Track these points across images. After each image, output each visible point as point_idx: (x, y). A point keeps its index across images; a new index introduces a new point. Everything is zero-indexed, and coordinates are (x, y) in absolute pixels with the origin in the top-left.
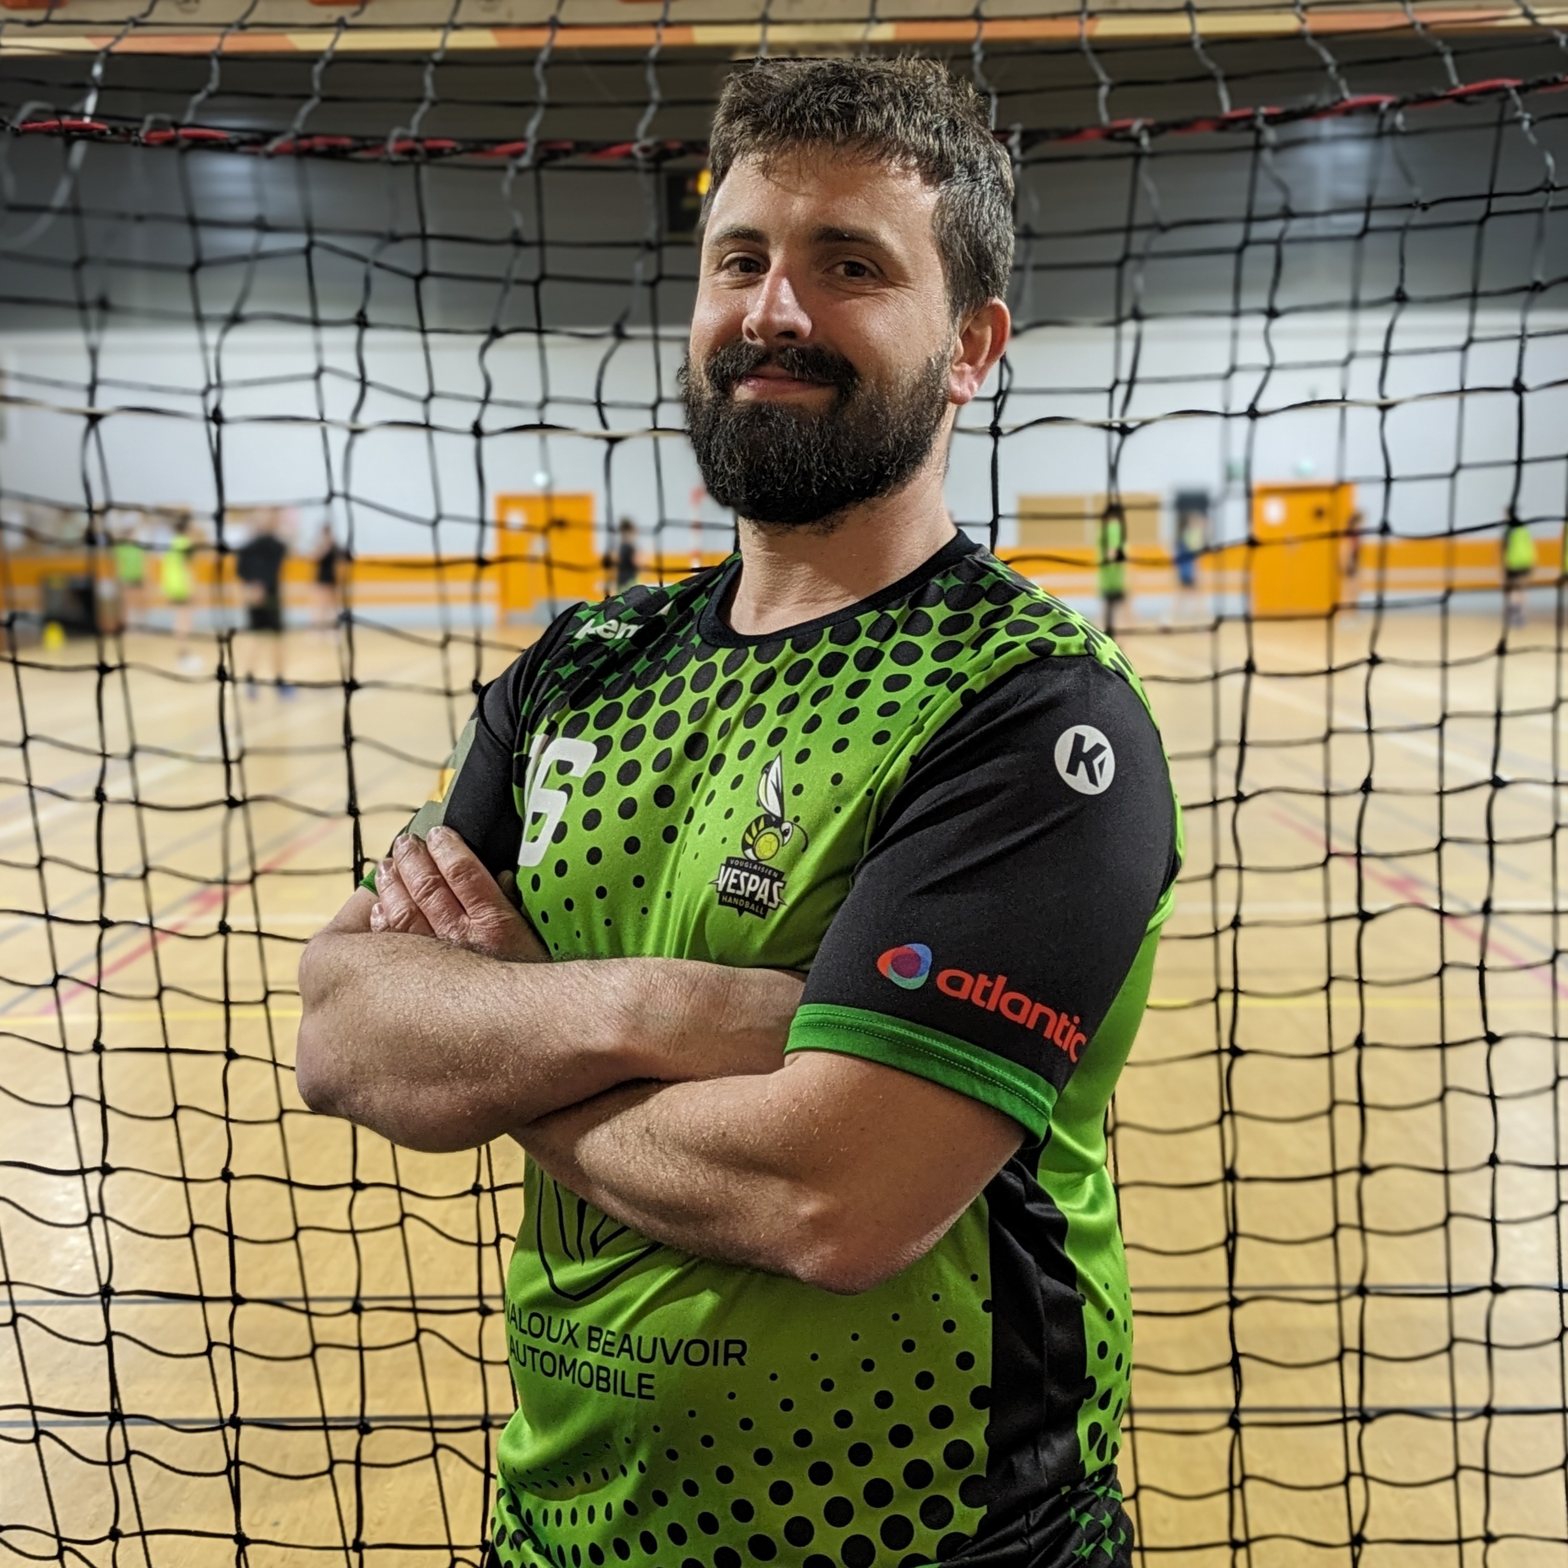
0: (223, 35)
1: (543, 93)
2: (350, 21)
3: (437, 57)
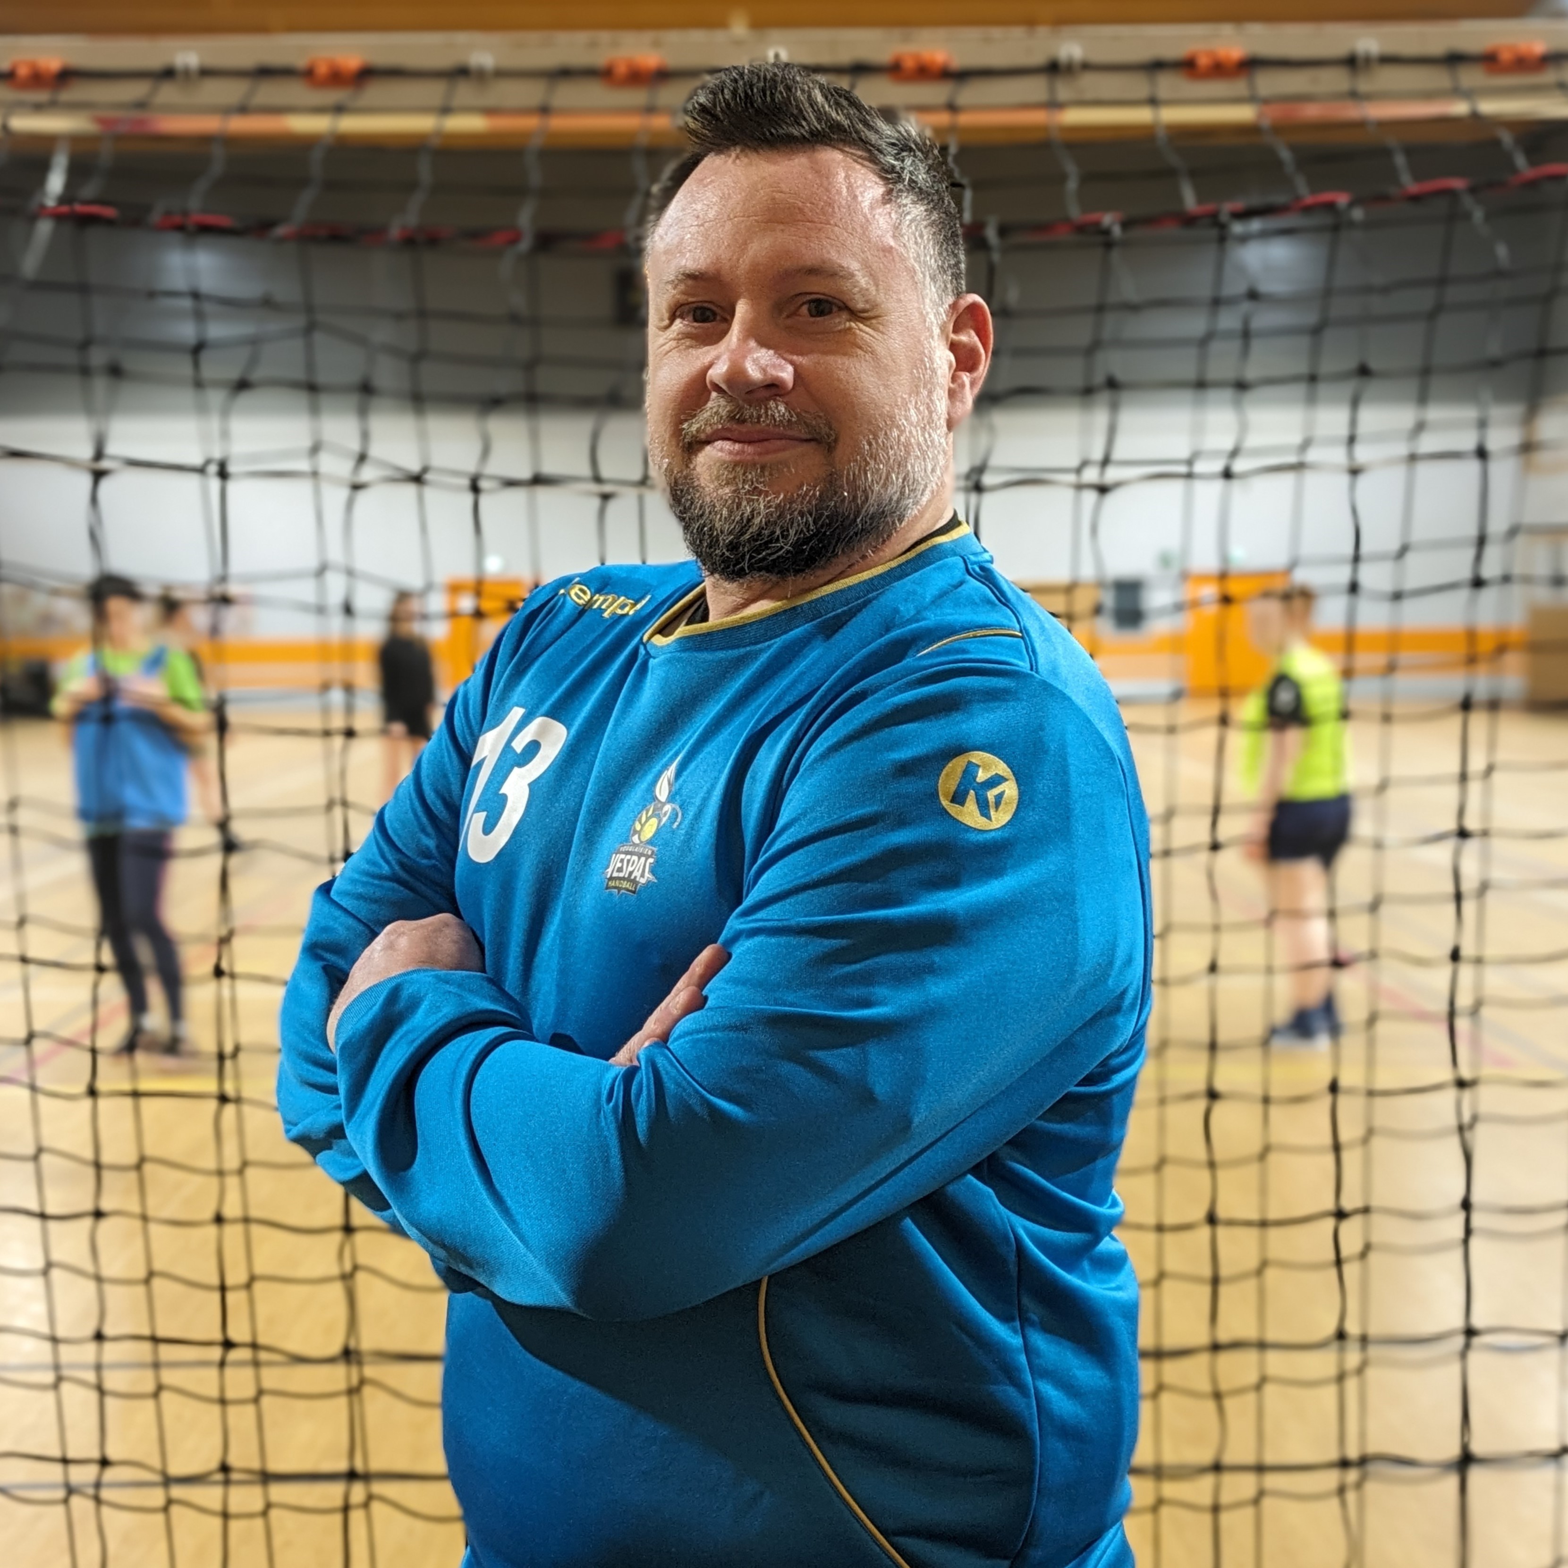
1: (536, 179)
2: (349, 105)
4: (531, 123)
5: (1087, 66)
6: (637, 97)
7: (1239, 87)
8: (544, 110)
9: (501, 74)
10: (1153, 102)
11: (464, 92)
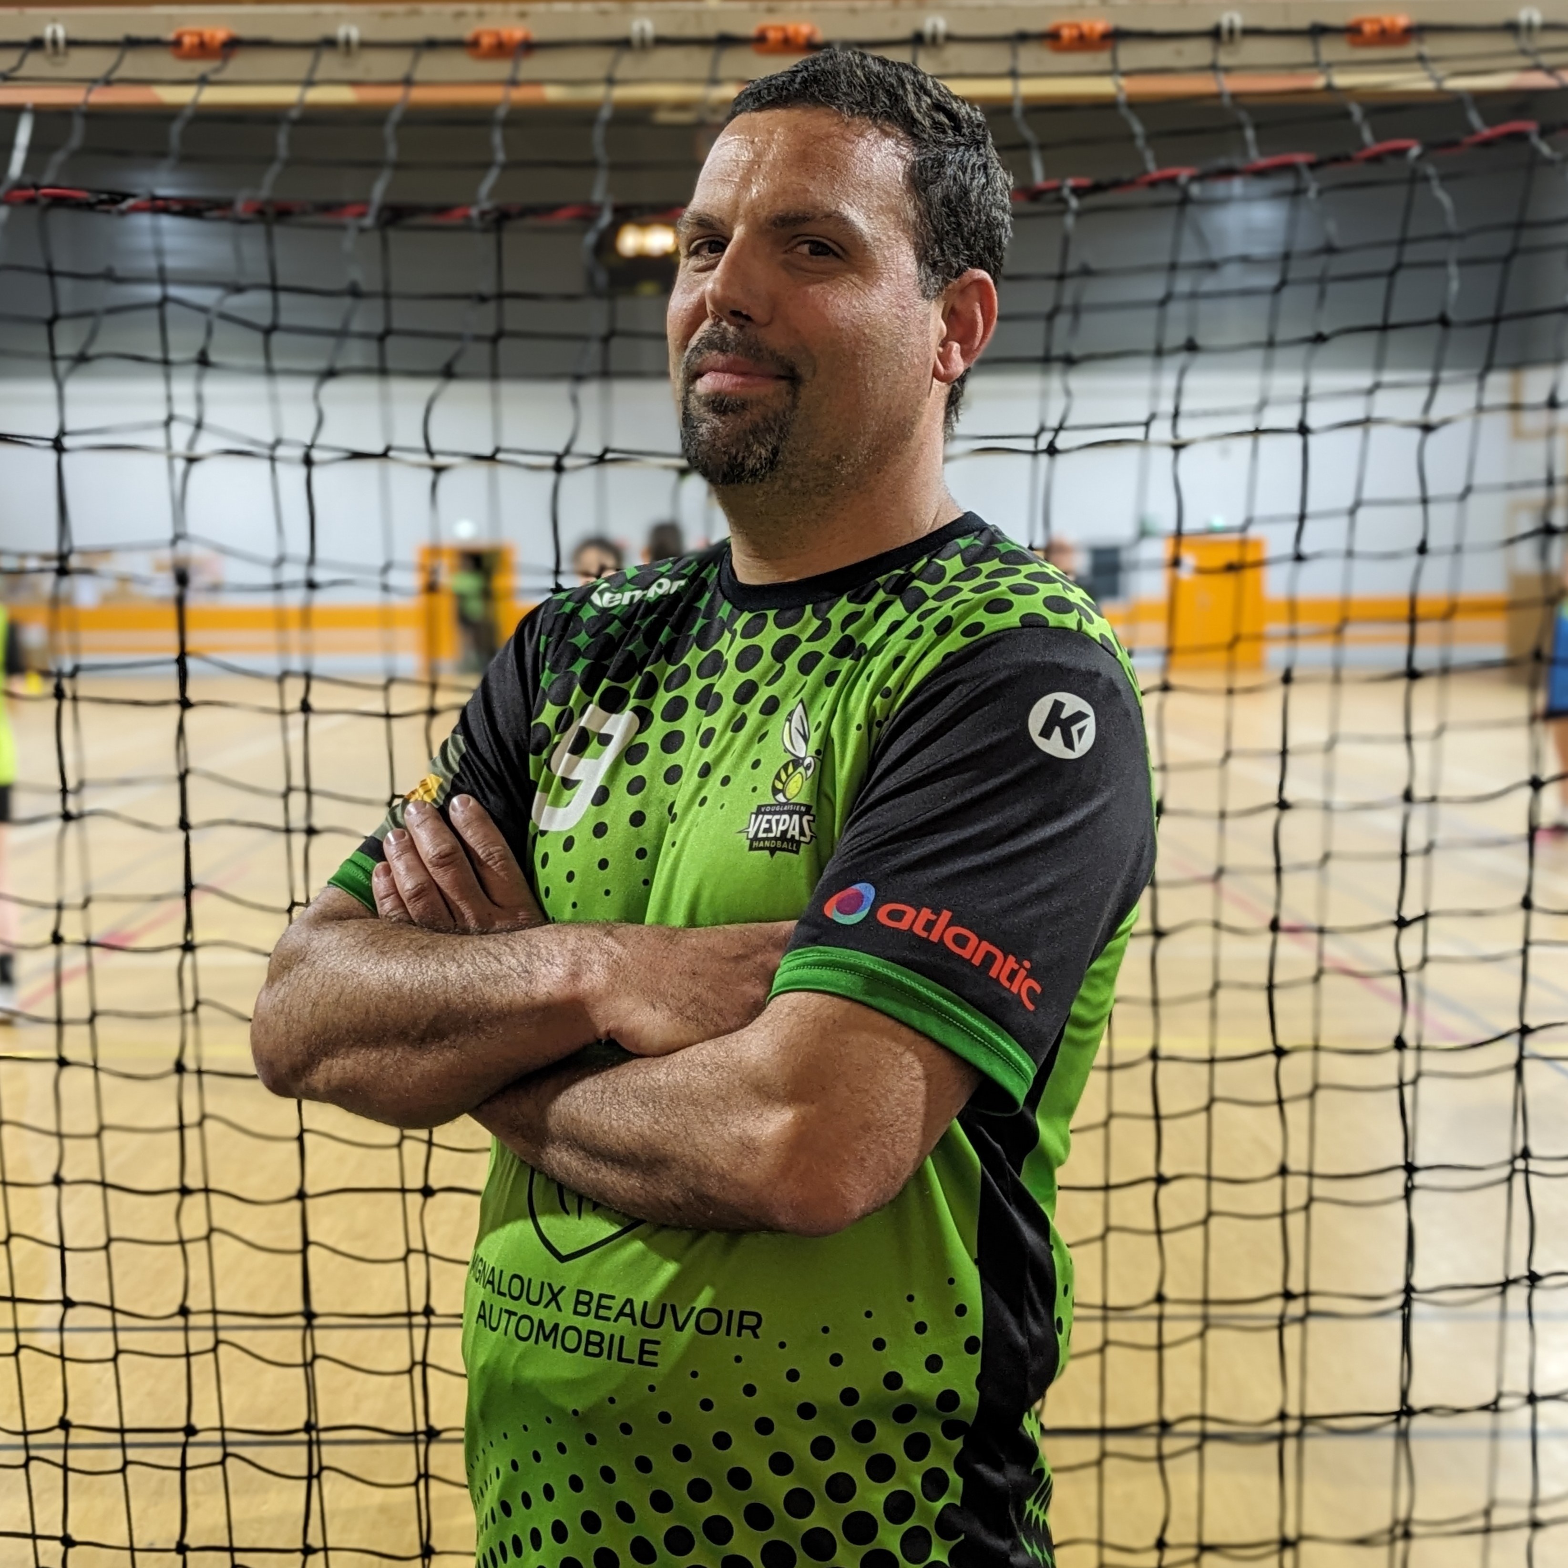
0: (89, 91)
1: (392, 152)
2: (213, 77)
3: (294, 114)
4: (394, 94)
5: (950, 38)
6: (502, 69)
7: (1102, 60)
8: (408, 82)
9: (365, 45)
10: (1013, 74)
11: (330, 65)
